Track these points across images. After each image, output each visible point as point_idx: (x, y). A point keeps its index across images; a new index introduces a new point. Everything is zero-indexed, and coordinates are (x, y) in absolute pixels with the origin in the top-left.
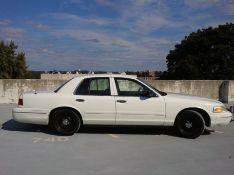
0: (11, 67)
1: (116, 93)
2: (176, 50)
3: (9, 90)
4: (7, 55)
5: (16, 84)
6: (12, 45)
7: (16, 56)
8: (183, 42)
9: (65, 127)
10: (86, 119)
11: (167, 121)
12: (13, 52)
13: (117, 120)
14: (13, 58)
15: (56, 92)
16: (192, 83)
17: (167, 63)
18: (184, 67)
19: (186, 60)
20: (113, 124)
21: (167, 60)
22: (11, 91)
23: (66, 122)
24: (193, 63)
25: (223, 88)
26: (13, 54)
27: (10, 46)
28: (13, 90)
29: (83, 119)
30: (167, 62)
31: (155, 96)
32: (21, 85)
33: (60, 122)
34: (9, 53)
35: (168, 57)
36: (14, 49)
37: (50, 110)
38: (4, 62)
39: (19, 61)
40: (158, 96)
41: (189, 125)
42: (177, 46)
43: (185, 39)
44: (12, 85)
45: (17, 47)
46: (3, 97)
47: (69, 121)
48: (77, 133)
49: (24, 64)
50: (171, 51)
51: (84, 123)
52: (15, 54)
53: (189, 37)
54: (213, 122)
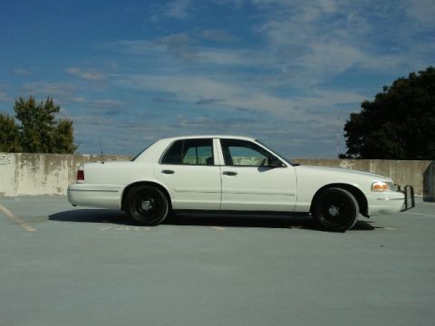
0: (45, 146)
1: (222, 162)
2: (362, 113)
3: (54, 172)
4: (39, 124)
5: (66, 161)
6: (49, 105)
7: (56, 126)
8: (379, 96)
9: (144, 213)
10: (177, 201)
11: (298, 204)
12: (50, 118)
13: (223, 202)
14: (50, 129)
15: (133, 160)
16: (371, 164)
17: (347, 139)
18: (378, 146)
19: (381, 133)
20: (217, 209)
21: (346, 132)
22: (57, 175)
23: (146, 205)
24: (396, 137)
25: (431, 174)
26: (50, 123)
27: (46, 108)
28: (61, 173)
29: (172, 201)
30: (345, 136)
31: (280, 165)
32: (74, 163)
33: (138, 206)
34: (42, 120)
35: (348, 127)
36: (52, 114)
37: (124, 186)
38: (34, 138)
39: (63, 136)
40: (286, 166)
41: (333, 211)
42: (365, 105)
43: (382, 92)
44: (58, 164)
45: (58, 108)
46: (44, 183)
47: (151, 203)
48: (162, 223)
49: (71, 141)
50: (353, 116)
51: (173, 208)
52: (55, 123)
53: (393, 88)
54: (371, 207)
